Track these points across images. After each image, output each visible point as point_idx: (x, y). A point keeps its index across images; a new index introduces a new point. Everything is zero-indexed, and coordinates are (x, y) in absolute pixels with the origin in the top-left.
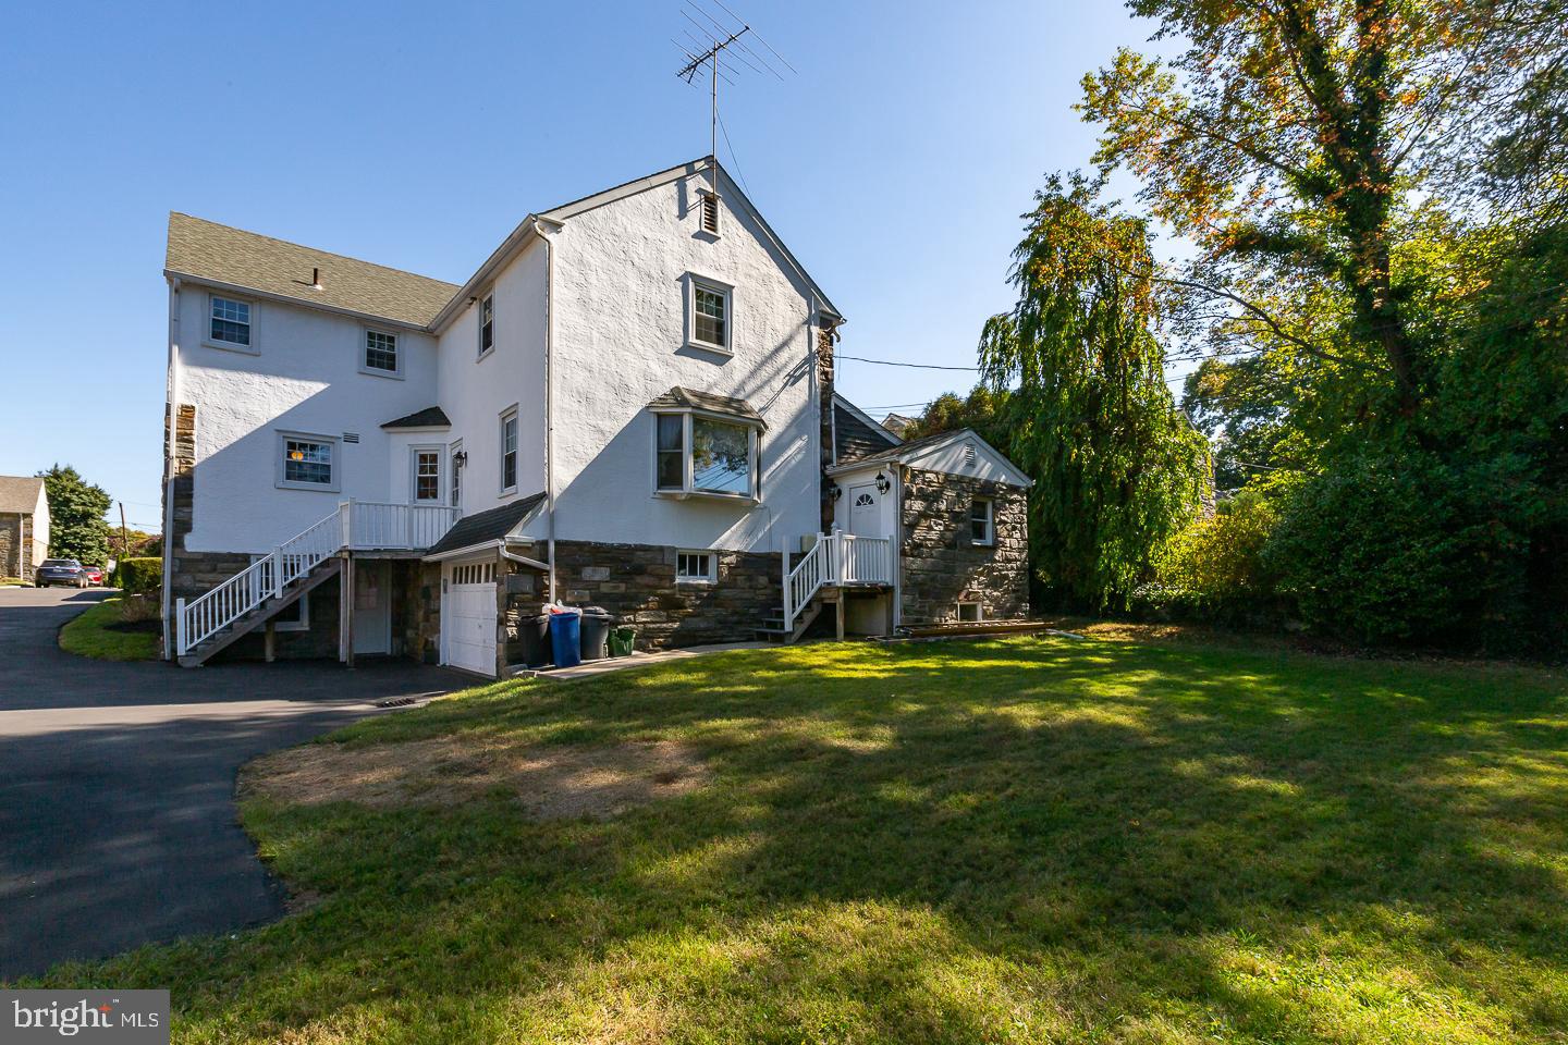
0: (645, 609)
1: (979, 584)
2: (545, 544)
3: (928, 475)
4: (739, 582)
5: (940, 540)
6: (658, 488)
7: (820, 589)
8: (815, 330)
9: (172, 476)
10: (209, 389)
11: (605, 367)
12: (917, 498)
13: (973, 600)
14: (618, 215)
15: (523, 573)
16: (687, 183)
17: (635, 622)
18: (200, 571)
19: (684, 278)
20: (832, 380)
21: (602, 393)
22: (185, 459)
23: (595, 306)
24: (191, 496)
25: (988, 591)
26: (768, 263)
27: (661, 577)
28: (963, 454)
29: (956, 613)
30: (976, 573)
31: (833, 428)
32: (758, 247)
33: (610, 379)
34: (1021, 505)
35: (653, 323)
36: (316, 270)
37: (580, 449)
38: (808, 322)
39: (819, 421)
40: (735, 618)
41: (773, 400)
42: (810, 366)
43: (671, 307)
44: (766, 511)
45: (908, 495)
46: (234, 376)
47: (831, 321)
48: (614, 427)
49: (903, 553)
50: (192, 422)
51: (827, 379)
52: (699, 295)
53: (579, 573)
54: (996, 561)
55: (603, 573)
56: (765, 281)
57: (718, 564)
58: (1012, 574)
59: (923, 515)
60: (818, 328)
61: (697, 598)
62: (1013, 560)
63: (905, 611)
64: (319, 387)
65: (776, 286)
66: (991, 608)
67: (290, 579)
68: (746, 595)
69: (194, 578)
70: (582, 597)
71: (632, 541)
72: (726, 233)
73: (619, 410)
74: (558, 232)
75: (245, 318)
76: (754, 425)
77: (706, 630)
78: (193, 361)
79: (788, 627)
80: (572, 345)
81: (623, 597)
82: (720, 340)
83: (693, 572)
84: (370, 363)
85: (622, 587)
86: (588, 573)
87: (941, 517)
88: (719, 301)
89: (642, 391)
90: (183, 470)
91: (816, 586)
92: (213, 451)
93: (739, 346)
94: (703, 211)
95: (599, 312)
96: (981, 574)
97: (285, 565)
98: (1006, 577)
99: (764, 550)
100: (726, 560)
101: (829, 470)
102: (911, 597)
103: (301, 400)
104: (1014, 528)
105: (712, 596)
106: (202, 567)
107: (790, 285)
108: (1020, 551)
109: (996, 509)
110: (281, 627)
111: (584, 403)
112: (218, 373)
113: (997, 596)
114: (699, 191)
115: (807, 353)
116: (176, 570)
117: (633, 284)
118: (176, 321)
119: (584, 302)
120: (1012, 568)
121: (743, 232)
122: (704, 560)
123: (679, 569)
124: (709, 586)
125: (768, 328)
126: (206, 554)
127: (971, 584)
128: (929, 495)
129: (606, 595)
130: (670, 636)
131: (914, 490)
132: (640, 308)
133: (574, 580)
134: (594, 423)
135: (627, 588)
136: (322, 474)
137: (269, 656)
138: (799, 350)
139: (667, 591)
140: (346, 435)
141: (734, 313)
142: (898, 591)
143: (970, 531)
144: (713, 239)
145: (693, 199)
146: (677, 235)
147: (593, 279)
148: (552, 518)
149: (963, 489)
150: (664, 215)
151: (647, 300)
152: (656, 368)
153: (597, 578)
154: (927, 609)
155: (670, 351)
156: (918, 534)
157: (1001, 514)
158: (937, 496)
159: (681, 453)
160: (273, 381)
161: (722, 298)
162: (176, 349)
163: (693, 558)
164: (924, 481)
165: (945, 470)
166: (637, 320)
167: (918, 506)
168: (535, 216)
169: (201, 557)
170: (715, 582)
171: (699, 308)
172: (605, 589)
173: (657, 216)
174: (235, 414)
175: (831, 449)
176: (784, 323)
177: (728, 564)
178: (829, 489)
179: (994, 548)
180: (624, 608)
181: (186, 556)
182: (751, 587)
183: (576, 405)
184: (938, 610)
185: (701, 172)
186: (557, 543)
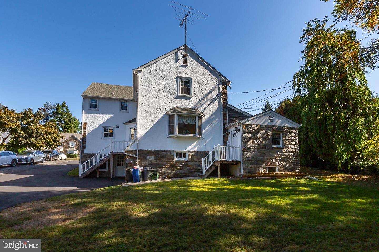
0: (165, 167)
1: (276, 160)
2: (136, 150)
3: (252, 126)
4: (195, 160)
5: (258, 146)
6: (169, 135)
7: (215, 162)
8: (221, 86)
9: (82, 137)
10: (89, 119)
11: (153, 104)
12: (248, 133)
13: (274, 165)
14: (158, 66)
15: (130, 158)
16: (178, 53)
17: (162, 171)
18: (87, 157)
19: (177, 79)
20: (227, 100)
21: (152, 111)
22: (85, 134)
23: (151, 89)
24: (85, 141)
25: (280, 163)
26: (204, 70)
27: (169, 159)
28: (268, 118)
29: (266, 170)
30: (275, 156)
31: (227, 114)
32: (201, 66)
33: (155, 108)
34: (295, 133)
35: (168, 91)
36: (113, 90)
37: (146, 126)
38: (218, 85)
39: (222, 112)
40: (193, 170)
41: (206, 108)
42: (219, 97)
43: (173, 86)
44: (204, 139)
45: (245, 132)
46: (94, 115)
47: (226, 83)
48: (156, 120)
49: (243, 151)
50: (86, 126)
51: (225, 100)
52: (182, 82)
53: (146, 158)
54: (283, 152)
55: (152, 158)
56: (203, 75)
57: (188, 155)
58: (291, 157)
59: (250, 139)
60: (222, 86)
61: (181, 165)
62: (291, 152)
63: (244, 169)
64: (111, 116)
65: (207, 76)
66: (282, 168)
67: (101, 159)
68: (197, 164)
69: (85, 159)
70: (146, 164)
71: (161, 149)
72: (190, 64)
73: (157, 115)
74: (141, 73)
75: (96, 103)
76: (197, 115)
77: (184, 173)
78: (87, 113)
79: (204, 173)
80: (144, 100)
81: (158, 164)
82: (189, 93)
83: (181, 157)
84: (122, 109)
85: (158, 162)
86: (148, 158)
87: (259, 139)
88: (189, 83)
89: (164, 109)
90: (84, 136)
91: (213, 161)
92: (90, 132)
93: (195, 94)
94: (183, 60)
95: (152, 91)
96: (277, 157)
97: (100, 156)
98: (289, 158)
99: (203, 150)
100: (190, 154)
101: (226, 126)
102: (246, 164)
103: (107, 119)
104: (292, 141)
105: (186, 164)
106: (87, 156)
107: (212, 75)
108: (295, 149)
109: (284, 135)
110: (101, 170)
111: (147, 114)
112: (91, 115)
113: (285, 164)
114: (182, 55)
115: (218, 93)
116: (82, 157)
117: (162, 82)
118: (83, 105)
119: (148, 89)
120: (291, 155)
121: (195, 63)
122: (184, 154)
123: (176, 157)
124: (185, 161)
125: (204, 88)
126: (88, 154)
127: (272, 160)
128: (253, 132)
129: (153, 164)
130: (172, 175)
131: (247, 131)
132: (164, 88)
133: (144, 160)
134: (150, 119)
135: (159, 162)
136: (111, 135)
137: (98, 177)
138: (216, 92)
139: (171, 163)
140: (116, 126)
141: (193, 85)
142: (242, 163)
143: (272, 143)
144: (185, 67)
145: (180, 57)
146: (175, 67)
147: (150, 82)
148: (138, 144)
149: (268, 130)
150: (171, 63)
151: (166, 85)
152: (169, 103)
153: (151, 159)
154: (253, 168)
155: (173, 98)
156: (249, 144)
157: (286, 137)
158: (257, 132)
159: (174, 125)
160: (102, 115)
161: (189, 82)
162: (83, 111)
163: (181, 153)
164: (251, 128)
165: (261, 124)
166: (163, 90)
167: (248, 136)
168: (134, 70)
169: (87, 154)
170: (187, 160)
171: (182, 85)
172: (153, 162)
173: (169, 63)
174: (94, 123)
175: (227, 120)
176: (210, 86)
177: (191, 155)
178: (226, 132)
179: (283, 148)
180: (158, 167)
181: (84, 154)
182: (199, 161)
183: (145, 115)
184: (258, 169)
185: (182, 49)
186: (139, 150)
